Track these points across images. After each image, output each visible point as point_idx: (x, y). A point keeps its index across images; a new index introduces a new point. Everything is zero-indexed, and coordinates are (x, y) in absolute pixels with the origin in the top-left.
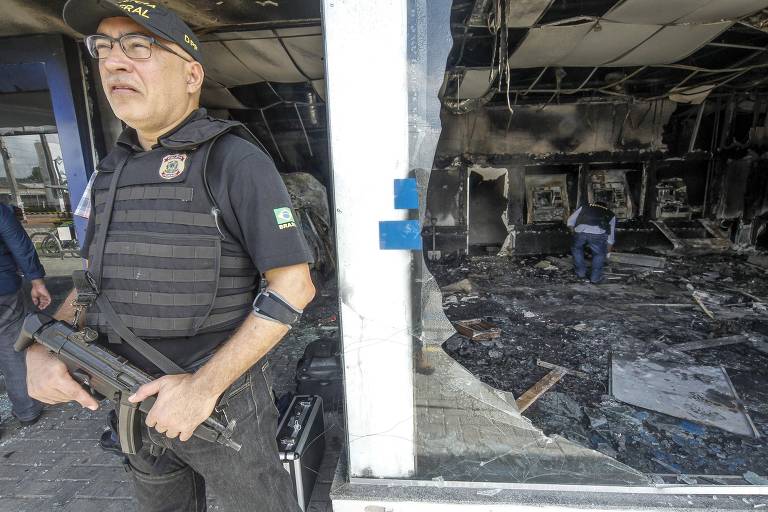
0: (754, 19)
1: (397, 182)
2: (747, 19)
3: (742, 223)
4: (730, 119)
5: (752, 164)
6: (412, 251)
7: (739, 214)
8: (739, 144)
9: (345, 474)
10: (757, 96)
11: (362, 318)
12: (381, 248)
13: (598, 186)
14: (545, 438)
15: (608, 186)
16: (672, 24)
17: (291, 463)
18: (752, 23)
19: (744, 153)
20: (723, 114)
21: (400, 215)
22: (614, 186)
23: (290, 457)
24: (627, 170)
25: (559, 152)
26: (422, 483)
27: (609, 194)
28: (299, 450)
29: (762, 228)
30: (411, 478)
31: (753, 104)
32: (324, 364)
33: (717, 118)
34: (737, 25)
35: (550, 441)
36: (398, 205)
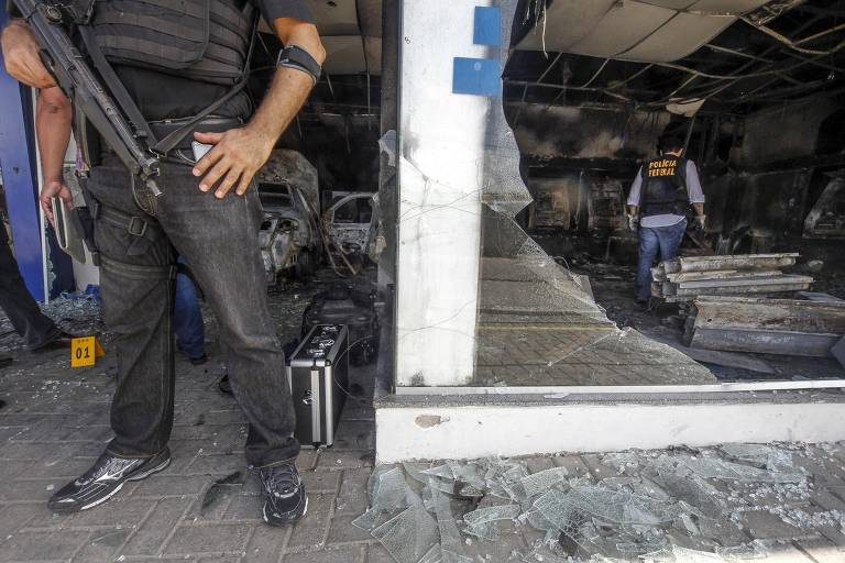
0: (754, 17)
1: (478, 11)
2: (748, 16)
3: (721, 237)
4: (715, 136)
5: (731, 183)
6: (490, 98)
7: (719, 229)
8: (721, 162)
9: (389, 382)
10: (737, 118)
11: (425, 179)
12: (454, 92)
13: (597, 194)
14: (618, 330)
15: (606, 195)
16: (686, 10)
17: (322, 371)
18: (751, 20)
19: (725, 171)
20: (708, 133)
21: (477, 52)
22: (612, 195)
23: (320, 364)
24: (624, 180)
25: (562, 155)
26: (481, 390)
27: (608, 201)
28: (332, 357)
29: (737, 243)
30: (469, 385)
31: (732, 126)
32: (341, 307)
33: (704, 136)
34: (739, 22)
35: (623, 334)
36: (477, 40)
